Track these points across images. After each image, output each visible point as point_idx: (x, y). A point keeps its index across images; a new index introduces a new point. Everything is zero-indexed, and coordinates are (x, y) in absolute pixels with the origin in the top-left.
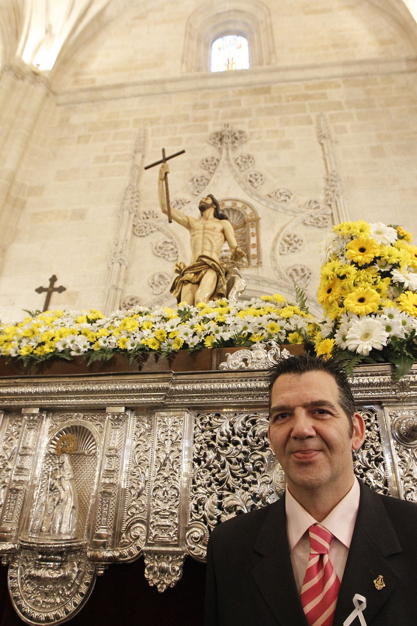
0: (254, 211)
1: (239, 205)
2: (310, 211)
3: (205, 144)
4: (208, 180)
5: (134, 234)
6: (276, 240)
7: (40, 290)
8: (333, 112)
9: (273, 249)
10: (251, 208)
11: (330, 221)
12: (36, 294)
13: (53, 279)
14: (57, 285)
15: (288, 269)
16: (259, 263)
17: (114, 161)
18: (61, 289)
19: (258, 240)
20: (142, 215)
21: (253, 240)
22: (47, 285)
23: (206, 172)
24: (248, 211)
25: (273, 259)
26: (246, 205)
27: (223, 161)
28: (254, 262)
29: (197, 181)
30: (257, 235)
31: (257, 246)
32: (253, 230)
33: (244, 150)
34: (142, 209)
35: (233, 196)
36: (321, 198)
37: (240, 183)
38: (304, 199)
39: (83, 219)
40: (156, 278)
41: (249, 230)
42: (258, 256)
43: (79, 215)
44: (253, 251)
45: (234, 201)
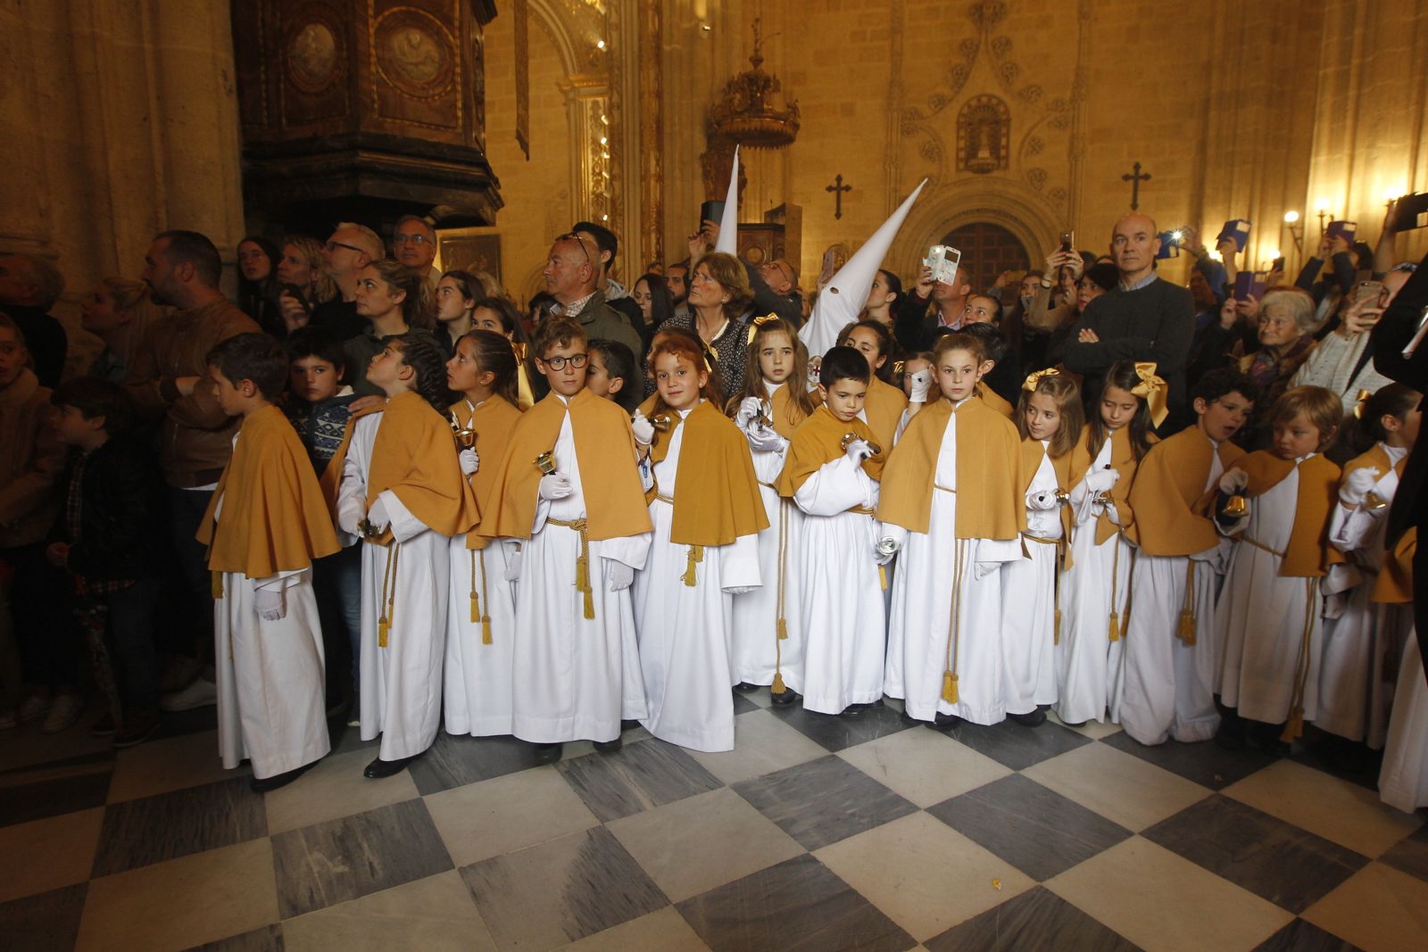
0: (1007, 111)
1: (994, 101)
2: (1057, 114)
3: (963, 19)
4: (968, 74)
5: (902, 133)
6: (1023, 143)
7: (830, 189)
9: (1020, 153)
10: (1004, 104)
11: (1070, 124)
12: (827, 192)
13: (839, 179)
14: (843, 184)
15: (1030, 172)
16: (1007, 166)
17: (872, 41)
18: (848, 188)
19: (1008, 142)
20: (909, 115)
21: (1004, 141)
22: (835, 184)
23: (963, 60)
24: (1002, 109)
25: (1018, 161)
26: (1000, 102)
27: (982, 47)
28: (1003, 163)
29: (957, 74)
30: (1007, 135)
31: (1007, 147)
32: (1004, 130)
33: (1002, 30)
34: (907, 105)
35: (989, 91)
36: (1068, 95)
37: (996, 76)
38: (1051, 96)
39: (853, 115)
41: (1000, 130)
42: (1007, 157)
43: (848, 110)
44: (1003, 153)
45: (990, 97)
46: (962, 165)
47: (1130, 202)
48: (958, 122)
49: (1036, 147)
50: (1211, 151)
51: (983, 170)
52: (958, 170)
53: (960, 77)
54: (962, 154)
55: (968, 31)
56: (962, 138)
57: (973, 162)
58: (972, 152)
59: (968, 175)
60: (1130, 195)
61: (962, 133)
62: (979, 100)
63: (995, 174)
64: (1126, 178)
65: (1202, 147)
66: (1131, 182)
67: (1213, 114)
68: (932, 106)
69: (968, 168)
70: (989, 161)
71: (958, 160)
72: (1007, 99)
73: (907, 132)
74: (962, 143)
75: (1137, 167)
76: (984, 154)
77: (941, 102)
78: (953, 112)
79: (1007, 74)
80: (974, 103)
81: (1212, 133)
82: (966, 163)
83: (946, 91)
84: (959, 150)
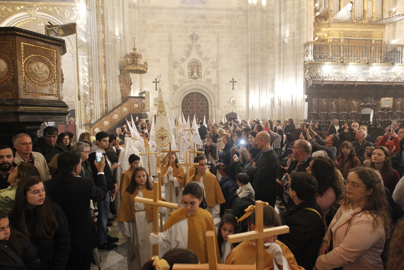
0: (200, 63)
1: (197, 61)
2: (213, 65)
3: (188, 39)
4: (190, 53)
6: (205, 72)
7: (154, 82)
8: (222, 30)
9: (204, 74)
10: (200, 62)
11: (216, 68)
13: (156, 79)
14: (157, 81)
15: (207, 79)
16: (201, 78)
17: (164, 42)
18: (159, 82)
20: (175, 63)
21: (200, 71)
23: (189, 49)
25: (204, 76)
26: (199, 61)
27: (193, 46)
28: (200, 77)
30: (201, 69)
31: (201, 73)
32: (200, 68)
33: (198, 42)
34: (174, 60)
35: (196, 58)
36: (215, 60)
37: (197, 54)
38: (211, 60)
39: (159, 62)
40: (180, 80)
42: (201, 75)
43: (158, 61)
44: (200, 74)
45: (196, 59)
46: (190, 77)
47: (232, 88)
48: (188, 66)
49: (208, 73)
50: (250, 76)
51: (195, 78)
52: (189, 78)
53: (188, 54)
54: (190, 74)
55: (189, 42)
56: (189, 70)
57: (193, 76)
58: (192, 74)
59: (191, 79)
60: (232, 86)
61: (189, 68)
62: (193, 60)
63: (199, 79)
64: (231, 82)
65: (248, 75)
66: (232, 83)
67: (249, 67)
68: (181, 61)
69: (191, 78)
70: (197, 76)
71: (189, 75)
72: (200, 60)
73: (174, 67)
74: (189, 71)
75: (233, 79)
76: (195, 74)
77: (183, 60)
78: (186, 63)
79: (200, 54)
80: (192, 61)
81: (250, 72)
82: (191, 76)
83: (185, 57)
84: (189, 73)
